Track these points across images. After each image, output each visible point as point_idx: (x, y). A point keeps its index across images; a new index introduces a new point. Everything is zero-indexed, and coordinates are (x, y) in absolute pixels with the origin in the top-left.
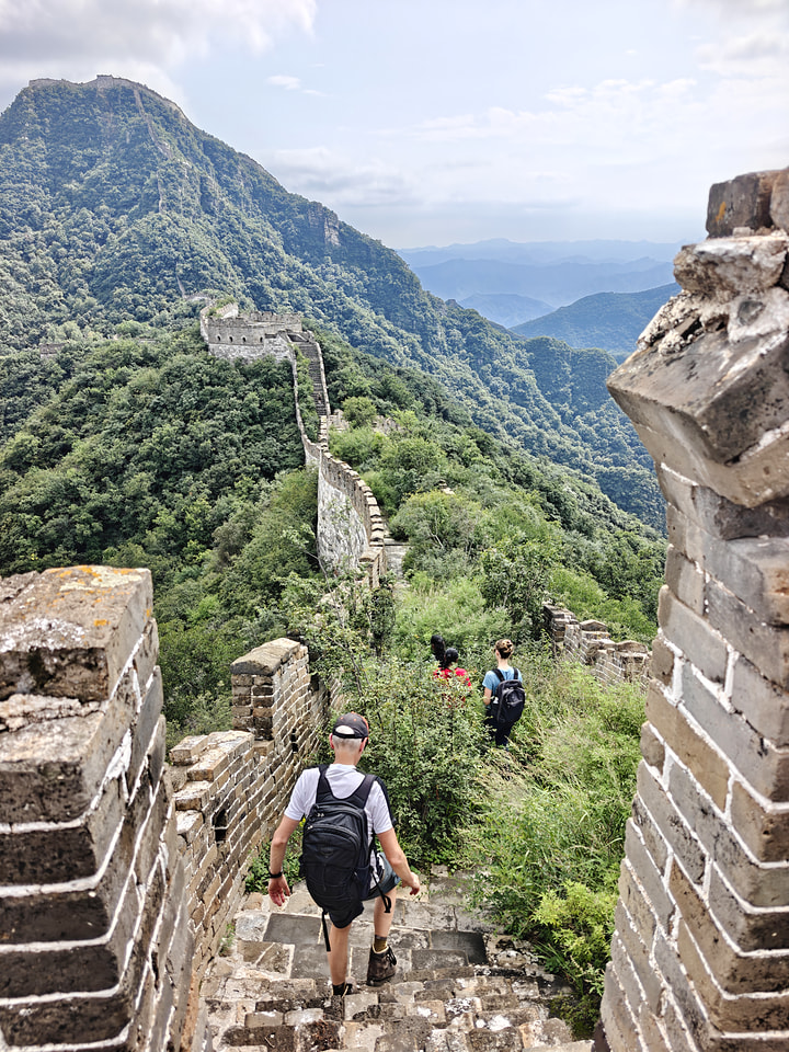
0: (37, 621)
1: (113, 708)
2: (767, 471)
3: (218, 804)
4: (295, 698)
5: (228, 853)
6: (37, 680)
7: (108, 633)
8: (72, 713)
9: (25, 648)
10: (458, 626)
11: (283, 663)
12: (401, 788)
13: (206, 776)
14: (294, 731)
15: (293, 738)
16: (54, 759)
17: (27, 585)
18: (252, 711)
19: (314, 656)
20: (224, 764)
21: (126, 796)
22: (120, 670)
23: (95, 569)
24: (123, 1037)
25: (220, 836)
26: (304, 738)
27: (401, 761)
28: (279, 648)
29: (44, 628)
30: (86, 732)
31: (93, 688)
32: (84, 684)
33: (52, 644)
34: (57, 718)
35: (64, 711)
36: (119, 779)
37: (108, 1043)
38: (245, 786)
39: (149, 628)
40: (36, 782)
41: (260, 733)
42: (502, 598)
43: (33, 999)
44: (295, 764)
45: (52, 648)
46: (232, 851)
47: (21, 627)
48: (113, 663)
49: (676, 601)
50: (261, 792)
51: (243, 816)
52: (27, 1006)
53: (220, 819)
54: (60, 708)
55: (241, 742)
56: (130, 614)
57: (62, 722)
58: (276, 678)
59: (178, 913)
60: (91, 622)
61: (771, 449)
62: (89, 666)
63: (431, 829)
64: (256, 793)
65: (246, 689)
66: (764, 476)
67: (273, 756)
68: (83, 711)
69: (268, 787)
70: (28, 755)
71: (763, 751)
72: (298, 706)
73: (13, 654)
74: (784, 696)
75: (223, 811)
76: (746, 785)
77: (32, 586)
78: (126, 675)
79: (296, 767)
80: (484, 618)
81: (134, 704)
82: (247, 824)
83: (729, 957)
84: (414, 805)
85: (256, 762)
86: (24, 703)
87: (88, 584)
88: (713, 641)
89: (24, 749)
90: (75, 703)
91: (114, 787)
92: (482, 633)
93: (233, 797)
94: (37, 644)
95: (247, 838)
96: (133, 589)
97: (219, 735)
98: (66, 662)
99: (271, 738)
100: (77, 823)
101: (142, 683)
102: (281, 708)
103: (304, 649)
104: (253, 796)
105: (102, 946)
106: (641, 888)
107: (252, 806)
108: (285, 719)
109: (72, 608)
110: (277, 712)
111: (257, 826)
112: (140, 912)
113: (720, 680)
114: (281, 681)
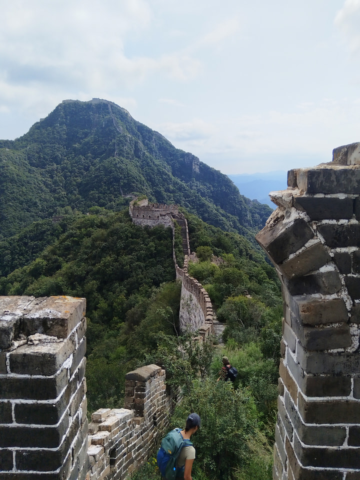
0: (46, 310)
1: (68, 342)
2: (292, 267)
3: (112, 444)
4: (157, 397)
5: (116, 472)
6: (45, 329)
7: (69, 315)
8: (54, 341)
9: (42, 317)
11: (152, 377)
12: (207, 448)
13: (108, 428)
14: (155, 414)
15: (155, 418)
16: (48, 353)
17: (44, 300)
18: (134, 400)
19: (169, 376)
20: (117, 424)
21: (69, 377)
22: (71, 330)
23: (67, 297)
24: (58, 471)
25: (112, 462)
26: (161, 419)
27: (208, 433)
28: (151, 369)
29: (49, 312)
30: (58, 347)
31: (62, 333)
32: (59, 331)
33: (51, 317)
34: (49, 342)
35: (52, 341)
36: (67, 369)
38: (127, 438)
39: (83, 320)
40: (41, 360)
41: (136, 413)
43: (29, 449)
44: (154, 433)
45: (50, 318)
46: (117, 472)
47: (41, 311)
48: (70, 325)
49: (286, 323)
50: (135, 444)
51: (125, 454)
53: (113, 453)
54: (51, 339)
55: (127, 414)
56: (77, 312)
57: (51, 344)
58: (147, 383)
60: (64, 311)
61: (292, 259)
62: (62, 325)
63: (222, 473)
64: (133, 444)
65: (132, 388)
66: (291, 269)
67: (143, 426)
68: (58, 341)
69: (140, 442)
70: (39, 351)
71: (304, 376)
72: (158, 401)
73: (38, 319)
75: (114, 449)
76: (302, 393)
77: (45, 301)
78: (73, 333)
79: (155, 434)
80: (261, 364)
81: (75, 345)
82: (127, 459)
84: (213, 458)
85: (134, 427)
86: (39, 336)
87: (64, 301)
88: (293, 337)
89: (38, 349)
90: (56, 338)
91: (65, 371)
93: (120, 442)
94: (46, 316)
95: (126, 467)
96: (79, 303)
97: (116, 410)
98: (54, 323)
99: (142, 416)
100: (52, 377)
101: (79, 339)
102: (149, 400)
103: (163, 371)
104: (131, 445)
106: (279, 454)
107: (130, 450)
108: (150, 407)
109: (58, 307)
110: (147, 402)
111: (132, 462)
113: (294, 352)
114: (150, 386)
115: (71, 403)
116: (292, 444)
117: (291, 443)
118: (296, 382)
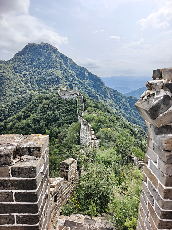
0: (30, 142)
1: (42, 159)
2: (161, 121)
3: (55, 193)
4: (73, 171)
5: (57, 205)
6: (29, 153)
7: (42, 145)
8: (35, 159)
9: (28, 147)
10: (110, 158)
11: (71, 163)
12: (95, 193)
13: (53, 187)
14: (73, 179)
15: (73, 181)
16: (32, 166)
17: (28, 137)
18: (64, 173)
19: (78, 163)
20: (57, 184)
21: (42, 176)
22: (43, 152)
23: (40, 135)
24: (38, 224)
25: (55, 201)
26: (75, 181)
27: (96, 187)
28: (70, 160)
29: (31, 144)
30: (37, 162)
31: (39, 155)
32: (37, 154)
33: (32, 146)
34: (32, 160)
35: (33, 159)
36: (41, 173)
37: (35, 225)
38: (61, 190)
39: (48, 146)
40: (28, 170)
41: (65, 179)
42: (120, 153)
43: (22, 214)
44: (72, 187)
45: (32, 147)
46: (58, 205)
47: (27, 143)
48: (42, 150)
49: (149, 147)
50: (65, 192)
51: (60, 197)
52: (21, 215)
53: (56, 197)
54: (33, 158)
55: (61, 180)
56: (45, 143)
57: (33, 160)
58: (69, 166)
59: (49, 205)
60: (39, 143)
61: (161, 117)
62: (38, 151)
63: (102, 204)
64: (64, 192)
65: (63, 168)
67: (68, 184)
68: (37, 159)
69: (67, 191)
70: (27, 165)
71: (164, 176)
72: (74, 173)
73: (26, 148)
74: (167, 165)
75: (56, 195)
76: (161, 184)
77: (29, 137)
78: (44, 154)
79: (73, 187)
80: (116, 157)
81: (45, 160)
82: (61, 199)
83: (158, 221)
84: (98, 198)
85: (64, 185)
86: (27, 157)
87: (38, 137)
88: (155, 155)
89: (26, 164)
90: (35, 157)
91: (40, 174)
92: (115, 160)
93: (59, 192)
94: (30, 146)
95: (61, 202)
96: (46, 138)
97: (57, 178)
98: (34, 150)
99: (68, 180)
100: (34, 178)
101: (46, 156)
102: (70, 173)
103: (76, 161)
104: (63, 193)
105: (36, 204)
106: (143, 209)
107: (62, 195)
108: (71, 176)
109: (36, 141)
110: (69, 174)
111: (63, 200)
112: (43, 201)
113: (156, 163)
114: (71, 167)
115: (43, 189)
116: (154, 207)
117: (152, 206)
118: (157, 178)
